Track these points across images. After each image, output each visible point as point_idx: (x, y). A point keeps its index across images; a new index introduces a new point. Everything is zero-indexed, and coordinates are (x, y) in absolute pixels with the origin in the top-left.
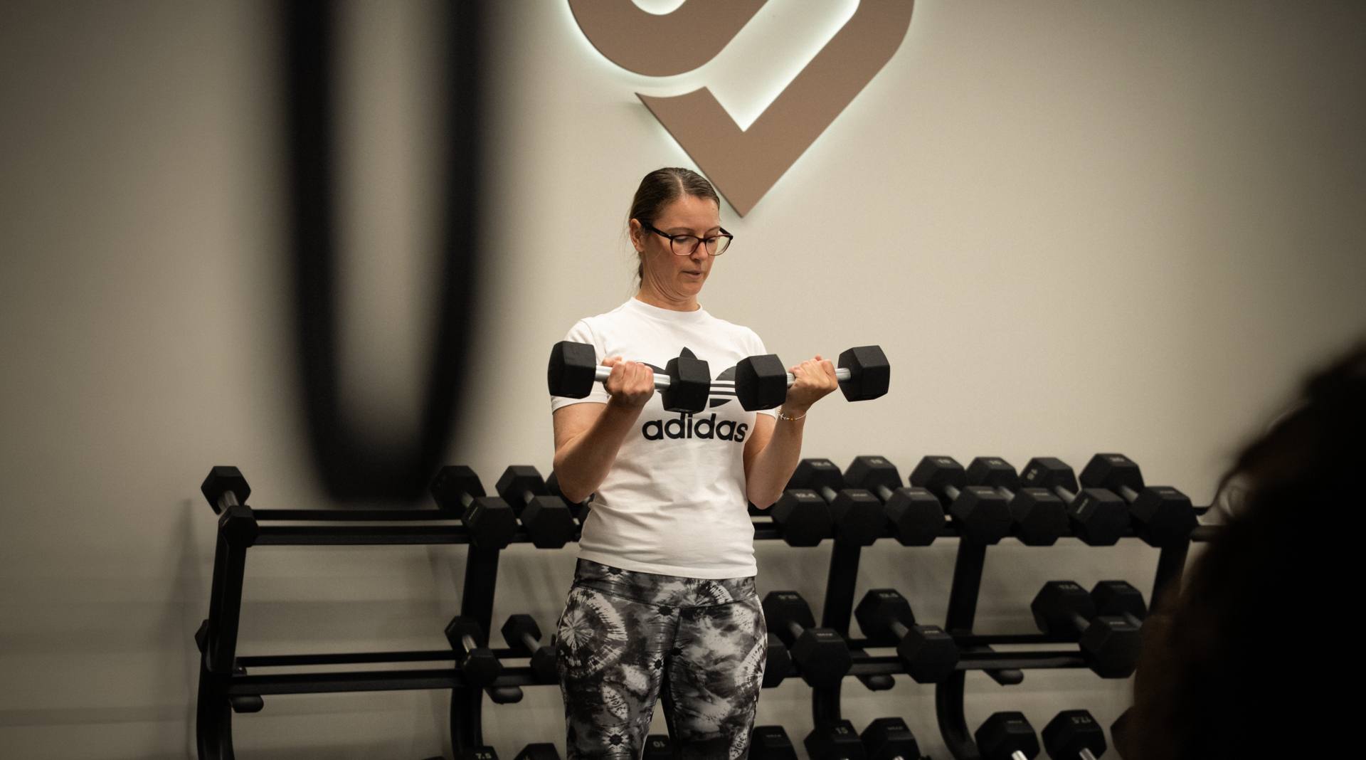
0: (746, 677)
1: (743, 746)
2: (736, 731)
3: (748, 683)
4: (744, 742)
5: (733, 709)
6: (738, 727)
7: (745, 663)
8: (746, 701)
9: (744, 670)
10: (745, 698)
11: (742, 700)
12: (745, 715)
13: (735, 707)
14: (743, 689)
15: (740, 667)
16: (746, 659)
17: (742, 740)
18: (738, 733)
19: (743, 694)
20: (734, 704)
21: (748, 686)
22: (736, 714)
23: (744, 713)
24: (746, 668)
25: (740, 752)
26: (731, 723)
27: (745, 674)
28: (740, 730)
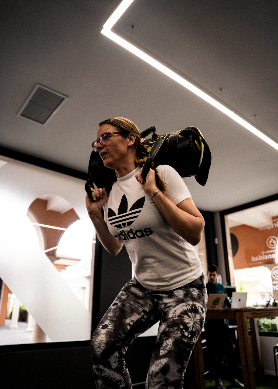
0: (174, 315)
1: (168, 349)
2: (165, 339)
3: (175, 317)
4: (169, 346)
5: (165, 328)
6: (166, 337)
7: (175, 309)
8: (172, 325)
9: (174, 311)
10: (172, 323)
11: (170, 324)
12: (171, 332)
13: (166, 327)
14: (171, 319)
15: (173, 310)
16: (176, 307)
17: (167, 345)
18: (165, 340)
19: (171, 321)
20: (166, 325)
21: (175, 318)
22: (166, 330)
23: (170, 330)
24: (175, 311)
25: (166, 351)
26: (163, 334)
27: (174, 313)
28: (167, 339)
